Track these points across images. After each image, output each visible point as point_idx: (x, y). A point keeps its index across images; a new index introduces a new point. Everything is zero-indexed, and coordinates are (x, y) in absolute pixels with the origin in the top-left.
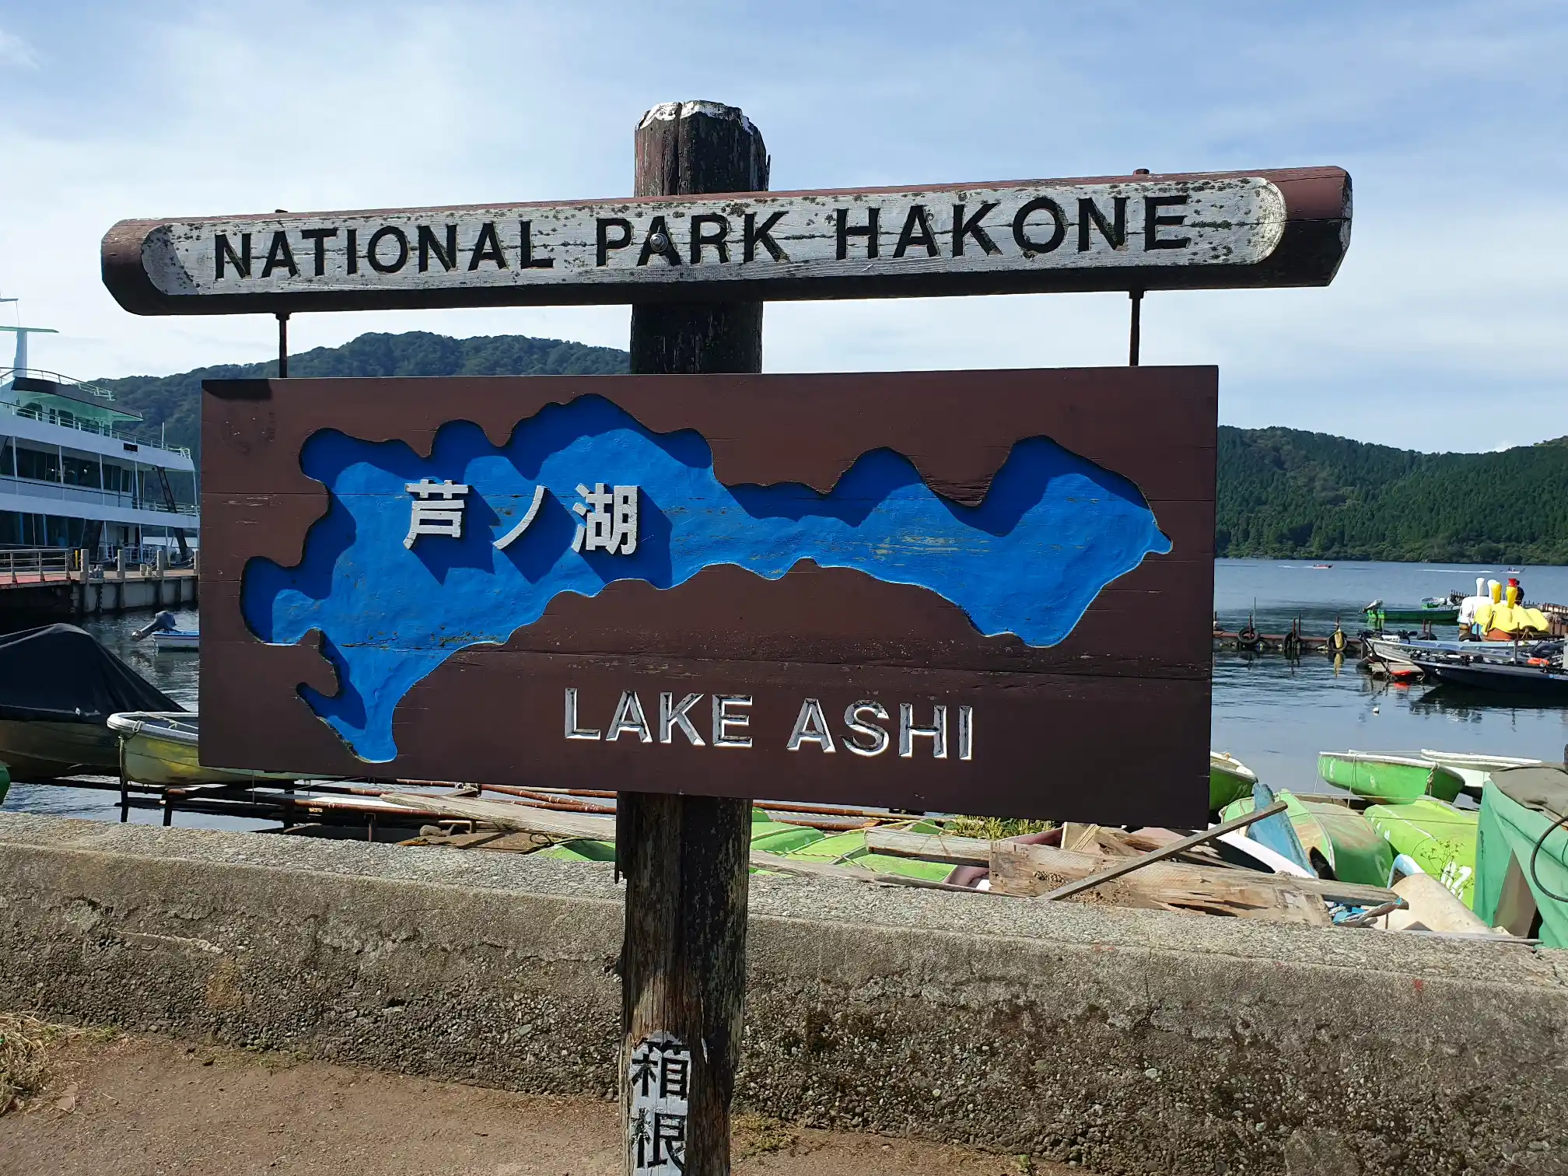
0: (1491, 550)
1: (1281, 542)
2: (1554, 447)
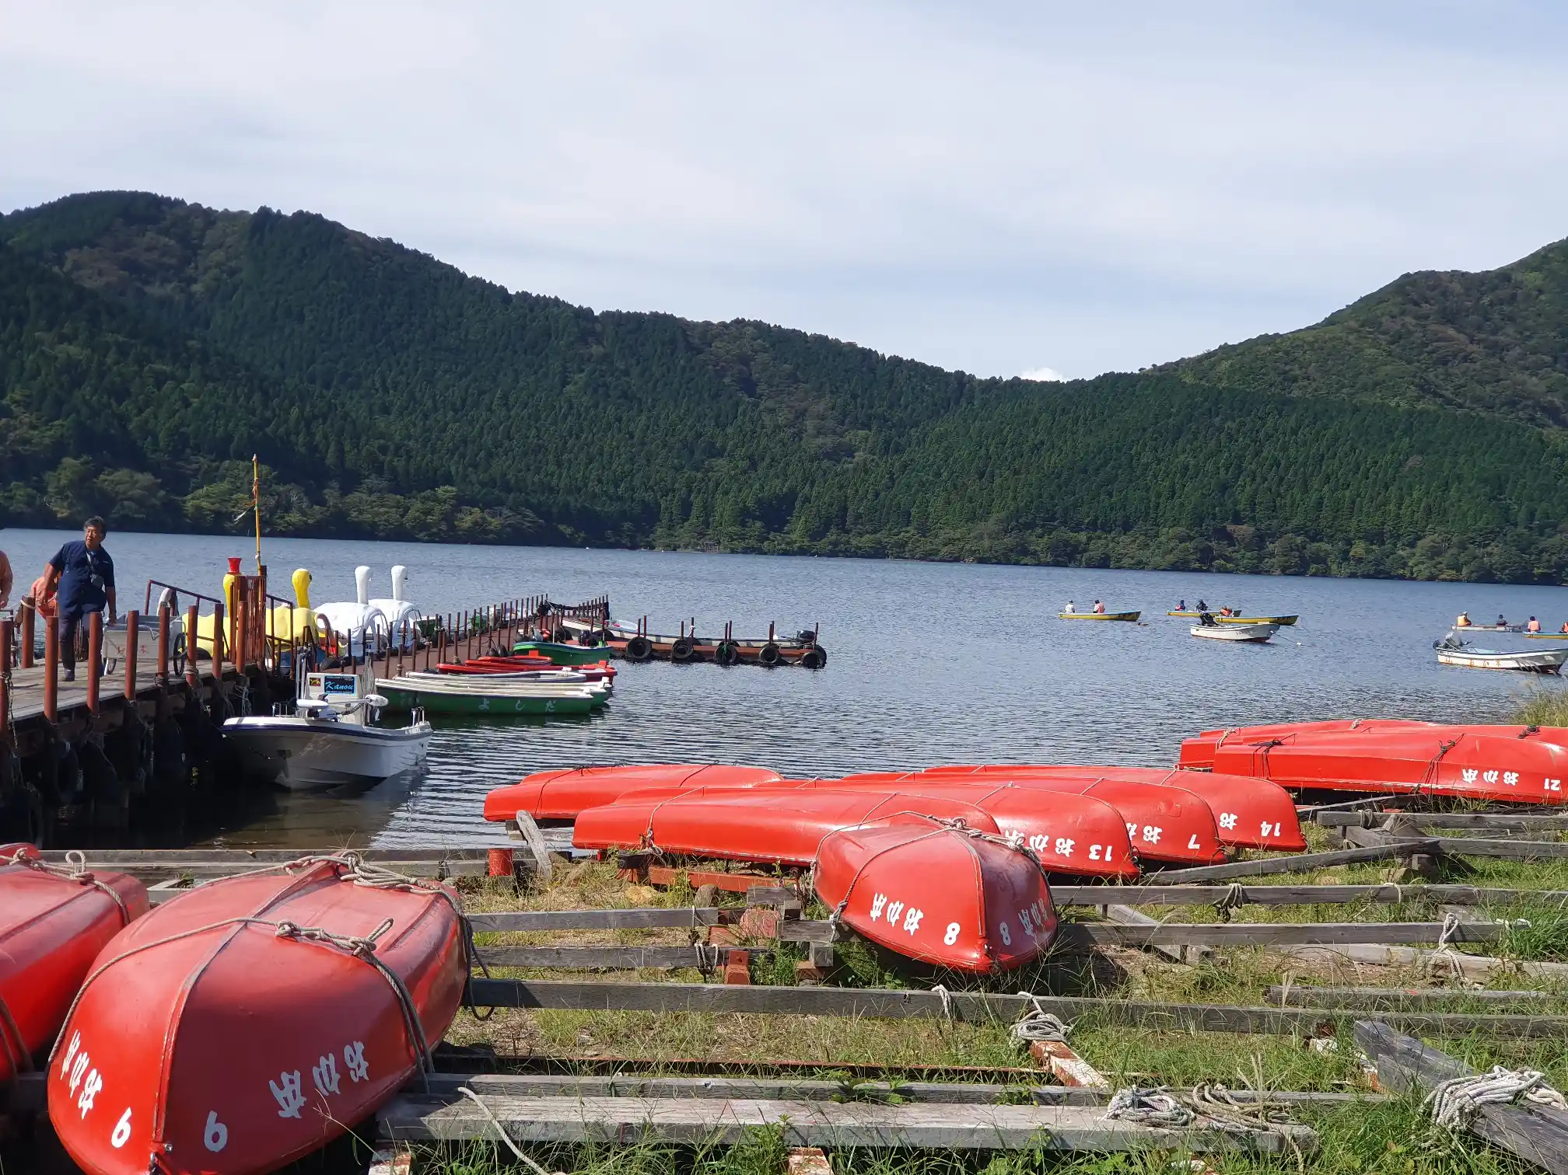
0: (1066, 544)
1: (743, 524)
2: (1163, 378)
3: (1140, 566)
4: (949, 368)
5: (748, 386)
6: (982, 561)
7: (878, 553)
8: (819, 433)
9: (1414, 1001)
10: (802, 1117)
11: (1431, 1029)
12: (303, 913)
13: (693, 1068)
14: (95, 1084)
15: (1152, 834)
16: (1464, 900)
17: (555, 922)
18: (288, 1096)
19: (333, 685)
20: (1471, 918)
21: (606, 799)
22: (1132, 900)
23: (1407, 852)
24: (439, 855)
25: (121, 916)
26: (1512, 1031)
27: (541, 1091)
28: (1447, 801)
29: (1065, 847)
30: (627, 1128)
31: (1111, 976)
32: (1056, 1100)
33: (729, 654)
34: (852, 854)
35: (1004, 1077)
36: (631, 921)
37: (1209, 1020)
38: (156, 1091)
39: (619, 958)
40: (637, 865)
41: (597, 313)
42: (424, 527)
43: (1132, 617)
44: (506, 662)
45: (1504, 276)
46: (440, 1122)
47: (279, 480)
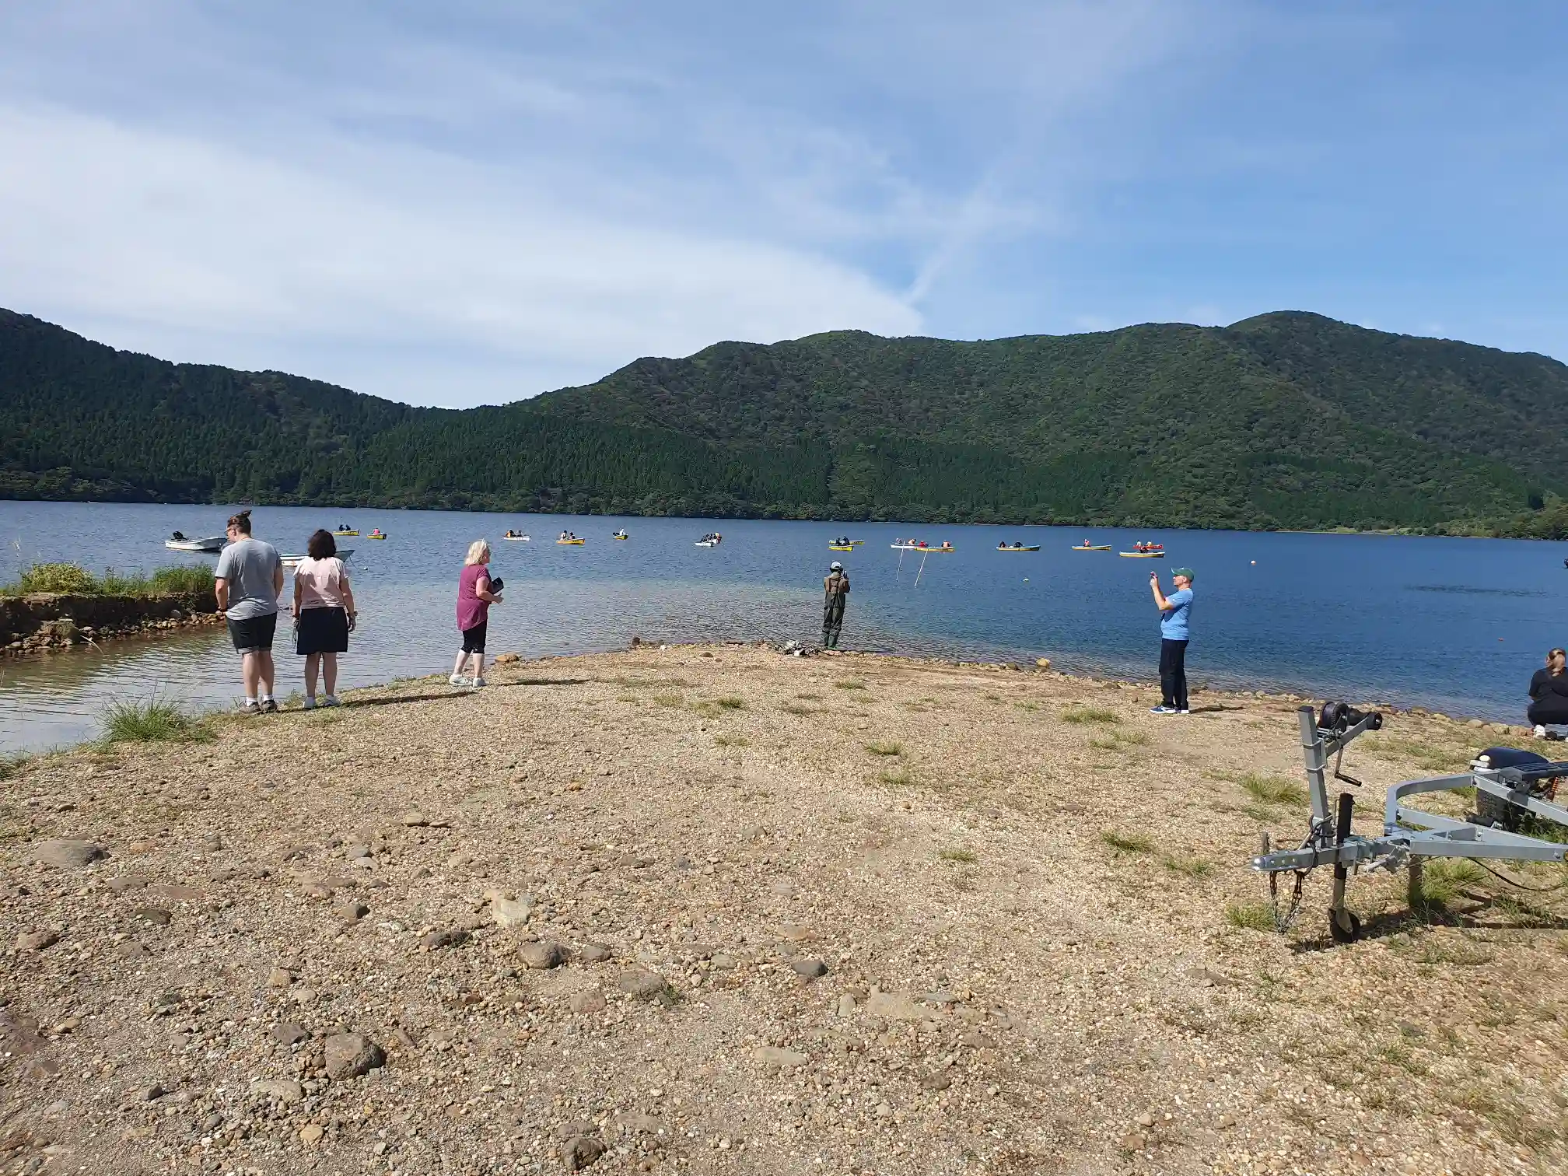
1: (268, 489)
2: (515, 408)
6: (410, 509)
8: (318, 436)
42: (51, 492)
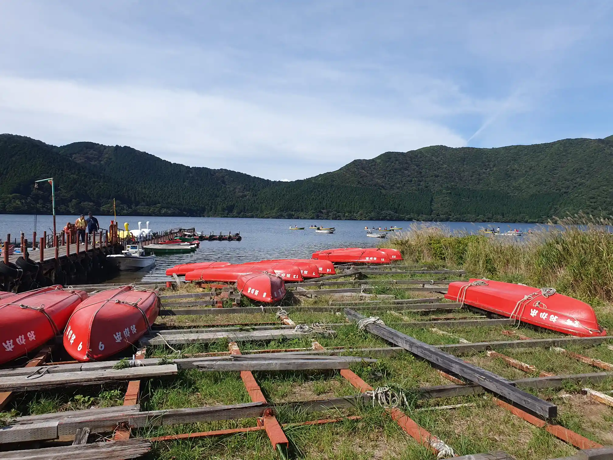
0: (290, 214)
1: (224, 211)
2: (308, 180)
3: (305, 218)
4: (266, 179)
5: (224, 182)
6: (273, 218)
7: (252, 217)
8: (239, 192)
9: (356, 304)
10: (231, 335)
11: (359, 309)
12: (121, 298)
13: (209, 326)
14: (74, 337)
15: (306, 272)
16: (366, 283)
17: (180, 297)
18: (118, 338)
19: (133, 248)
20: (367, 287)
21: (193, 270)
22: (301, 286)
23: (355, 274)
24: (156, 283)
25: (81, 300)
26: (374, 309)
27: (175, 333)
28: (363, 264)
29: (289, 276)
30: (194, 340)
31: (297, 302)
32: (284, 328)
33: (221, 238)
34: (244, 279)
35: (274, 324)
36: (197, 296)
37: (315, 310)
38: (87, 338)
39: (195, 304)
40: (199, 284)
41: (191, 167)
42: (154, 213)
43: (303, 229)
44: (172, 241)
45: (373, 160)
46: (152, 341)
47: (122, 204)
